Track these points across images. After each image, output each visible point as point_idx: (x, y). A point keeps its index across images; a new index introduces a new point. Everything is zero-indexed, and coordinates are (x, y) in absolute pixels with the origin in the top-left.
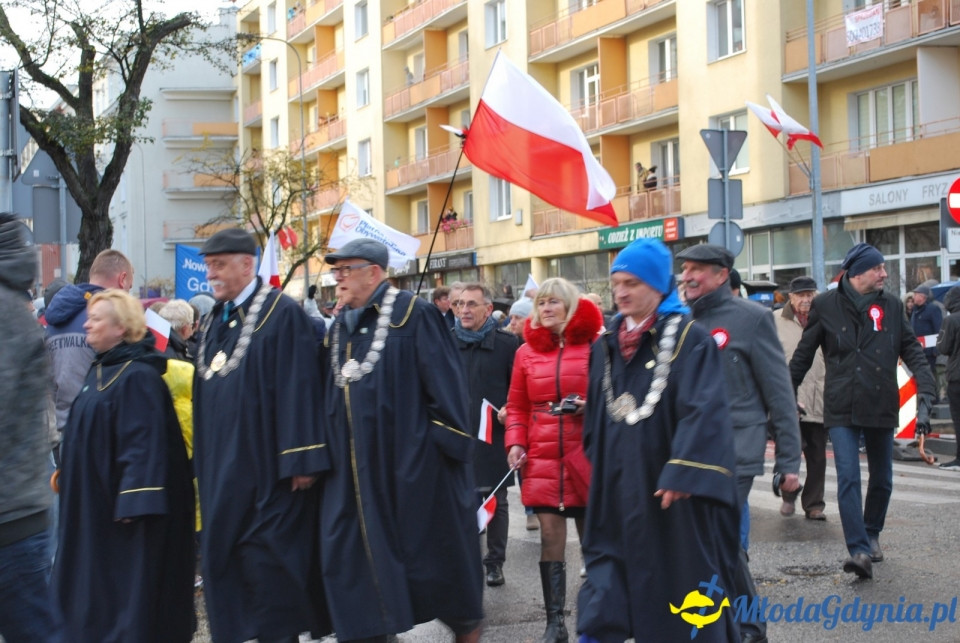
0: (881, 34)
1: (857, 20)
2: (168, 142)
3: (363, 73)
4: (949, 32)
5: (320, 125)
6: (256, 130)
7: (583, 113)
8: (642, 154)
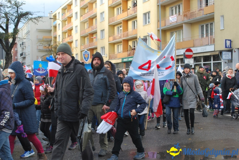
0: (176, 21)
1: (172, 18)
2: (38, 40)
3: (76, 27)
4: (189, 20)
5: (68, 37)
6: (55, 38)
7: (119, 35)
8: (130, 43)
